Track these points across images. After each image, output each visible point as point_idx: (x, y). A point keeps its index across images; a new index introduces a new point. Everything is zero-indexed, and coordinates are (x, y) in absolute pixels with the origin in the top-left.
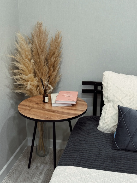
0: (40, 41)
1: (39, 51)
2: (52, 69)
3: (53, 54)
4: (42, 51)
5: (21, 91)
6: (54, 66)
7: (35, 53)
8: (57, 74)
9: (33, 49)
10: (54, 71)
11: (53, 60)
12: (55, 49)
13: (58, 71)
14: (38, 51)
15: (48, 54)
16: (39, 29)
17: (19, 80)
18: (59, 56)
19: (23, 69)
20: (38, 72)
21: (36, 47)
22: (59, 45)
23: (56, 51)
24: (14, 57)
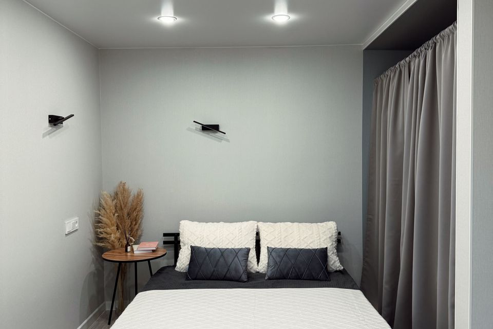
0: (124, 197)
1: (123, 206)
2: (134, 223)
3: (135, 209)
4: (125, 206)
5: (103, 244)
6: (135, 220)
7: (119, 208)
8: (139, 226)
9: (117, 205)
10: (136, 224)
11: (135, 214)
12: (137, 204)
13: (139, 224)
14: (121, 206)
15: (131, 209)
16: (123, 187)
17: (102, 234)
18: (141, 210)
19: (107, 223)
20: (120, 225)
21: (120, 203)
22: (141, 200)
23: (138, 207)
24: (99, 212)
